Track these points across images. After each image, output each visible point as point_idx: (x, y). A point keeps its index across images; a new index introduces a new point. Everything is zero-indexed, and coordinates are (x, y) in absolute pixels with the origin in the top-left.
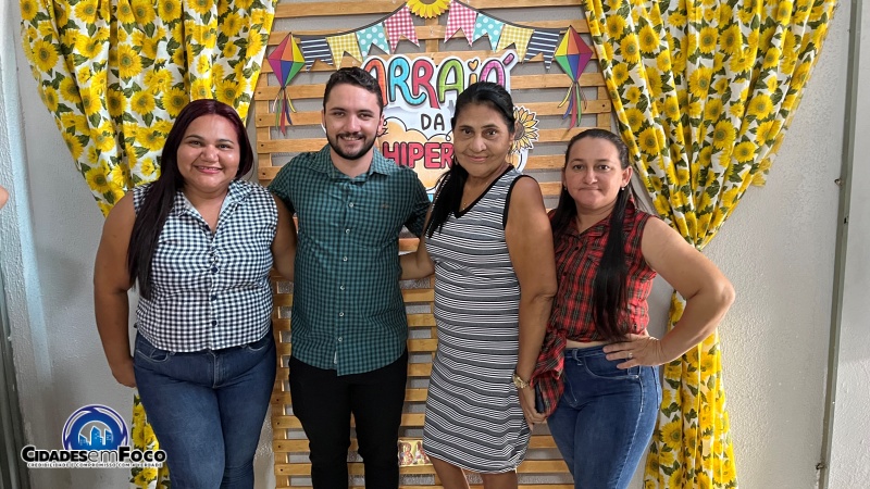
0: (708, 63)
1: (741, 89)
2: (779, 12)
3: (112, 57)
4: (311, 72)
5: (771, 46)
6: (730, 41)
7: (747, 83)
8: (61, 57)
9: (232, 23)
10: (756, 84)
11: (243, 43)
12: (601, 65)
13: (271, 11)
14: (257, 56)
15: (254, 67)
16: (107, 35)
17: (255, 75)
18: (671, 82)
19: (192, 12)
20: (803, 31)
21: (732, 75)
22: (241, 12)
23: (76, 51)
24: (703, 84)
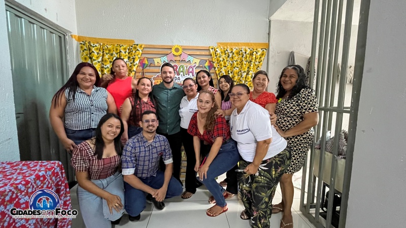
0: (238, 69)
1: (244, 75)
2: (252, 59)
3: (102, 60)
4: (150, 66)
5: (250, 66)
6: (242, 64)
7: (245, 74)
8: (90, 60)
9: (131, 54)
10: (248, 74)
11: (134, 59)
12: (215, 68)
13: (141, 52)
14: (137, 62)
15: (136, 64)
16: (102, 55)
17: (136, 66)
18: (230, 72)
19: (122, 51)
20: (257, 63)
21: (242, 72)
22: (134, 52)
23: (94, 58)
24: (237, 73)
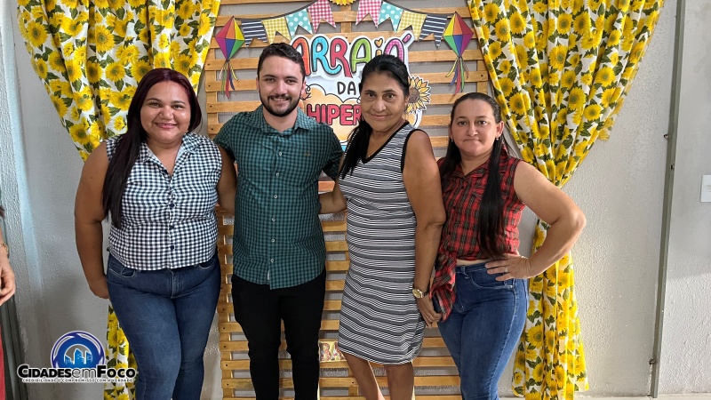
0: (564, 42)
1: (590, 63)
2: (620, 2)
3: (90, 36)
4: (250, 48)
5: (614, 28)
6: (582, 24)
7: (594, 58)
8: (50, 35)
9: (186, 8)
10: (602, 59)
11: (195, 25)
12: (480, 43)
14: (206, 35)
15: (205, 43)
16: (87, 17)
17: (205, 50)
18: (535, 57)
20: (639, 17)
21: (583, 51)
23: (62, 30)
24: (560, 58)
